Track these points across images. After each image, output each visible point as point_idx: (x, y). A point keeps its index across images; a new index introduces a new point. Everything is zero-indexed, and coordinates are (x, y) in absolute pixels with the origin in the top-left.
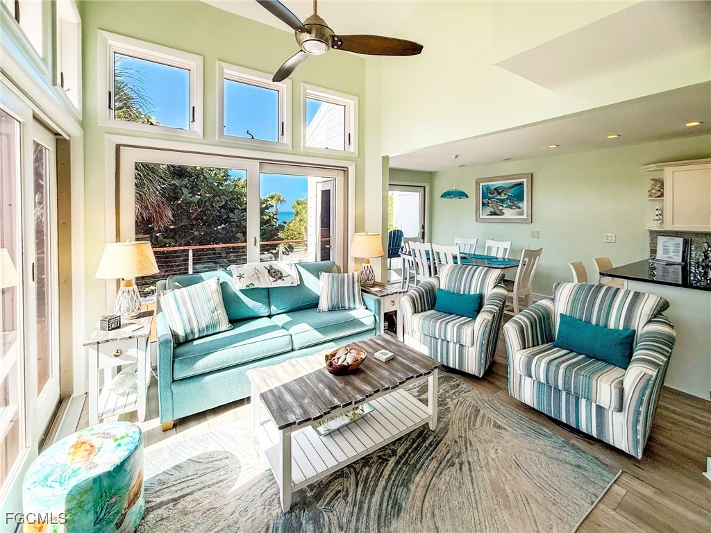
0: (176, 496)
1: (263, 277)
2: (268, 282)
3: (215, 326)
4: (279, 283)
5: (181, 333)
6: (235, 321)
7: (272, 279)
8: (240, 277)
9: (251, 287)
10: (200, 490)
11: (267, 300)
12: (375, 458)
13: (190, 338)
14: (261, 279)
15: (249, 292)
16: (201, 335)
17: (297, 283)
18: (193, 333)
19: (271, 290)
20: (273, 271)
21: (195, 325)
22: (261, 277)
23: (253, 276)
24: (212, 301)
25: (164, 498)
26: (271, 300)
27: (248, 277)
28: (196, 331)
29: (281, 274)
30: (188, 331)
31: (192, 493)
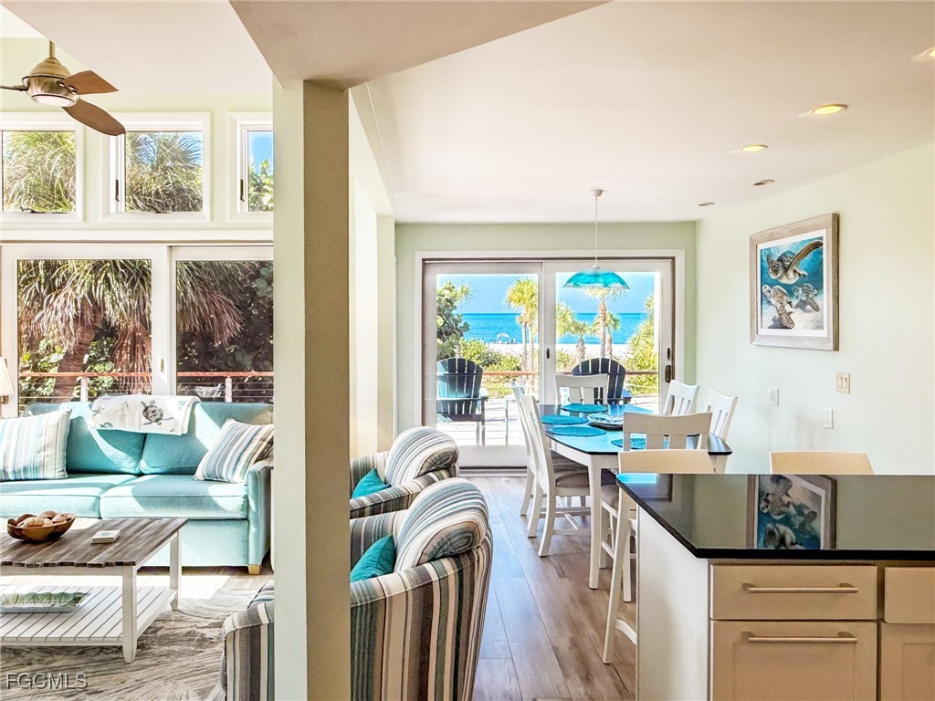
1: (133, 416)
2: (137, 425)
3: (36, 469)
8: (97, 412)
9: (109, 428)
11: (138, 451)
13: (3, 478)
14: (127, 419)
15: (108, 434)
16: (18, 477)
17: (182, 429)
18: (5, 470)
19: (148, 437)
21: (11, 463)
22: (127, 415)
23: (115, 412)
24: (43, 438)
26: (144, 452)
27: (108, 413)
28: (9, 470)
30: (1, 468)
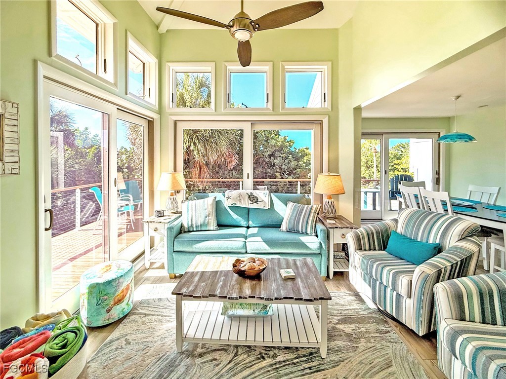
0: (147, 313)
1: (244, 200)
2: (246, 204)
3: (206, 225)
4: (255, 206)
5: (186, 225)
6: (221, 226)
7: (250, 202)
8: (228, 198)
9: (234, 205)
10: (158, 315)
11: (246, 216)
12: (258, 352)
13: (191, 230)
14: (242, 202)
15: (234, 208)
16: (198, 230)
17: (268, 207)
18: (192, 226)
19: (250, 210)
20: (252, 196)
21: (194, 223)
22: (242, 200)
23: (237, 198)
24: (207, 210)
25: (143, 311)
26: (250, 216)
27: (233, 199)
28: (194, 226)
29: (257, 199)
30: (190, 225)
31: (153, 315)
